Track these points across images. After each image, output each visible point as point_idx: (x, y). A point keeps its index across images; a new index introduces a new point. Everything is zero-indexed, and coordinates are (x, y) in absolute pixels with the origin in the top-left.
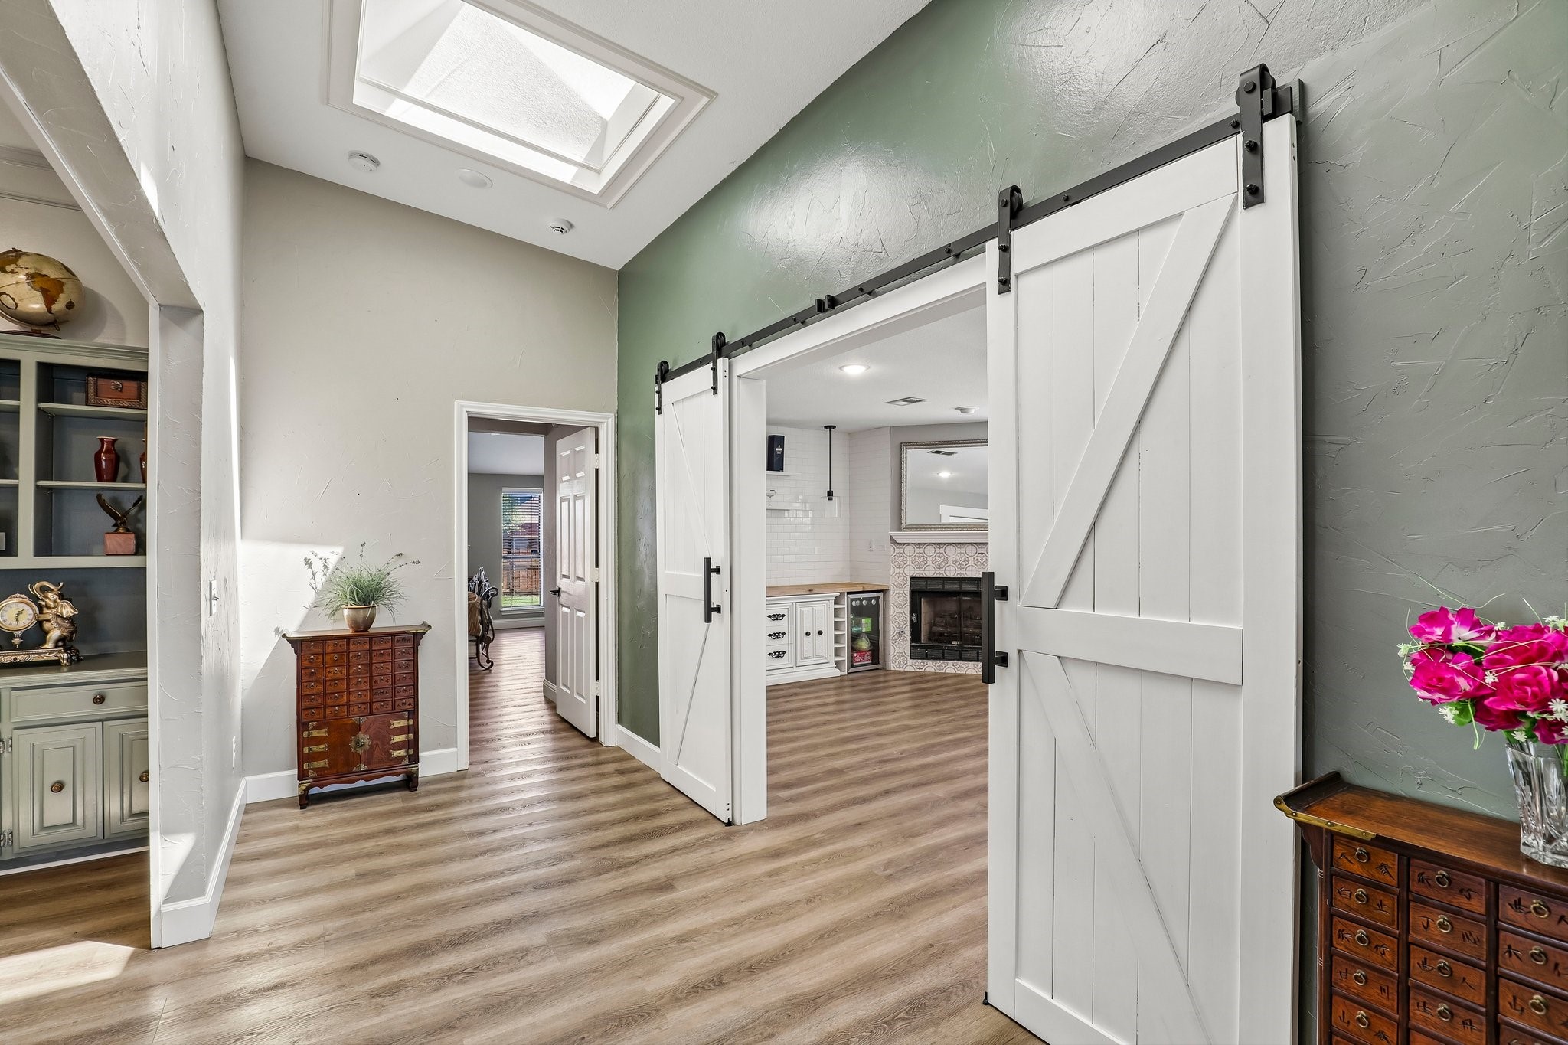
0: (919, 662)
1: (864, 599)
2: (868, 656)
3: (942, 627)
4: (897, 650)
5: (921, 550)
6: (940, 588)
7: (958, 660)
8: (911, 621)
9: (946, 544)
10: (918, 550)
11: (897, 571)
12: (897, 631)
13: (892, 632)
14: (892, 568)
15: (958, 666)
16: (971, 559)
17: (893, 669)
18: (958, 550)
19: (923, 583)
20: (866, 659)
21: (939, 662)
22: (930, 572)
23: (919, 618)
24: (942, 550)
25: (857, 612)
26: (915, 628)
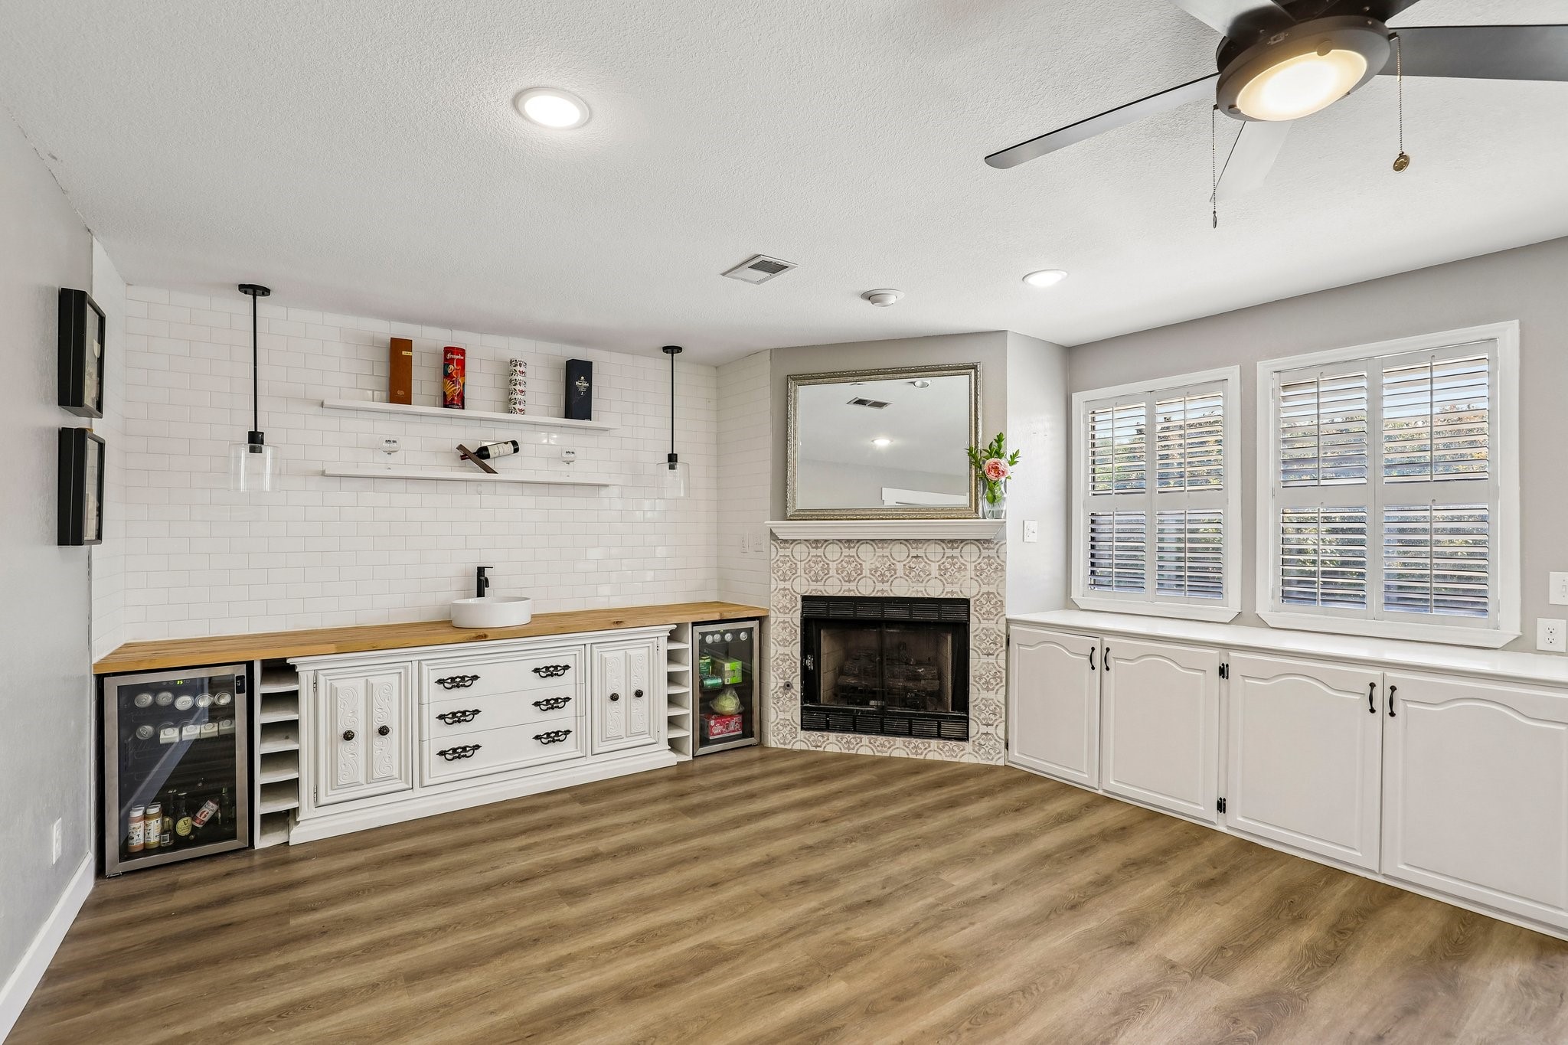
0: (815, 735)
1: (727, 631)
2: (735, 725)
3: (855, 676)
4: (781, 715)
5: (820, 552)
6: (849, 613)
7: (878, 733)
8: (804, 668)
9: (858, 541)
10: (814, 552)
11: (782, 585)
12: (781, 683)
13: (772, 686)
14: (773, 580)
15: (878, 743)
16: (899, 567)
17: (773, 745)
18: (880, 552)
19: (822, 606)
20: (732, 728)
21: (847, 735)
22: (833, 588)
23: (817, 663)
24: (853, 552)
25: (714, 653)
26: (810, 679)
